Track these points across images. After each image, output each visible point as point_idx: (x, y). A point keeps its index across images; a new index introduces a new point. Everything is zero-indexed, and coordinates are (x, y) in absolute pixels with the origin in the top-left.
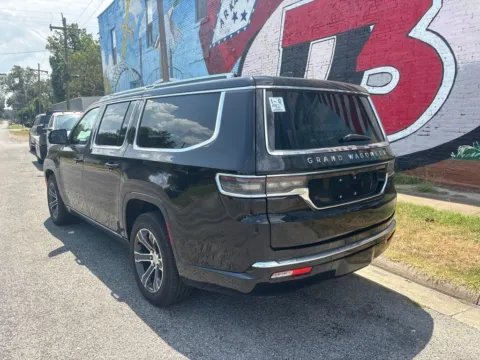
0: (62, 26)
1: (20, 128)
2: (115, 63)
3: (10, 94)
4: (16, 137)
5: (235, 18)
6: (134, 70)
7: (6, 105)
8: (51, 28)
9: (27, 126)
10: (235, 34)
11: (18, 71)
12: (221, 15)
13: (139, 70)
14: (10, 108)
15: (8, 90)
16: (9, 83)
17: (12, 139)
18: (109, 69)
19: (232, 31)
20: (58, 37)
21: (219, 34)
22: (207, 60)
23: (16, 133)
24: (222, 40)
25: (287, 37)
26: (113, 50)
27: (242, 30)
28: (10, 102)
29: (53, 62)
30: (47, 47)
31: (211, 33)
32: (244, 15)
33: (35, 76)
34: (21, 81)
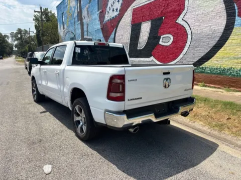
0: (40, 11)
1: (21, 59)
2: (64, 28)
3: (16, 42)
4: (19, 63)
5: (113, 11)
6: (72, 32)
7: (14, 48)
8: (35, 12)
9: (24, 58)
10: (113, 18)
11: (20, 31)
12: (108, 9)
13: (74, 33)
14: (16, 49)
15: (15, 40)
16: (15, 37)
17: (17, 64)
18: (61, 31)
19: (112, 17)
20: (39, 15)
21: (107, 17)
22: (102, 29)
23: (19, 61)
24: (108, 20)
25: (133, 21)
26: (63, 23)
27: (116, 16)
28: (16, 46)
29: (36, 27)
30: (34, 20)
31: (104, 17)
32: (117, 9)
33: (28, 33)
34: (21, 36)
